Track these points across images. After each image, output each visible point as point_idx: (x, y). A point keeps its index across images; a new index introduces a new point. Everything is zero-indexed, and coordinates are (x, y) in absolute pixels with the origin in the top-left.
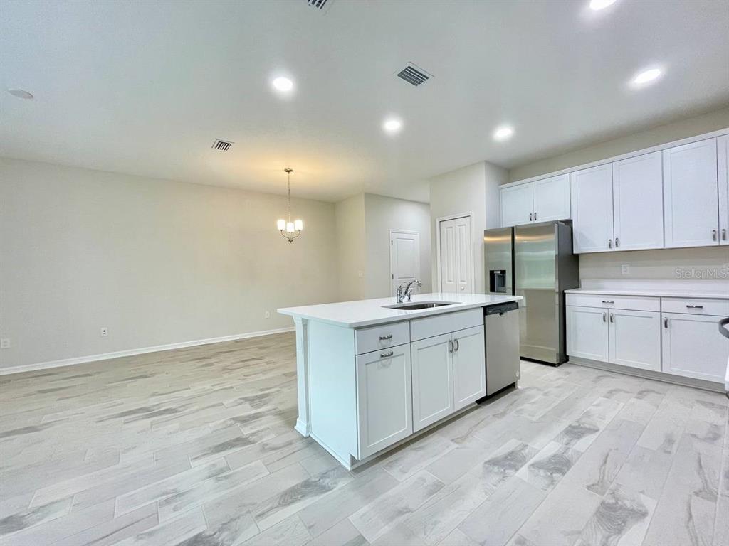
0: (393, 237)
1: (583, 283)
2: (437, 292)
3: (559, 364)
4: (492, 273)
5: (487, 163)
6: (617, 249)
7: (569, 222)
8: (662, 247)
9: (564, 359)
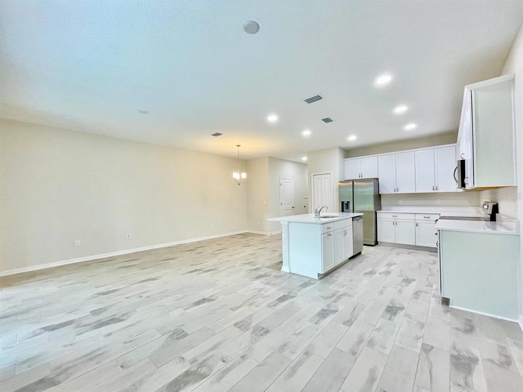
0: (282, 181)
1: (383, 208)
2: (312, 213)
3: (375, 245)
4: (343, 203)
5: (339, 148)
6: (398, 193)
7: (377, 179)
8: (414, 192)
9: (377, 243)
